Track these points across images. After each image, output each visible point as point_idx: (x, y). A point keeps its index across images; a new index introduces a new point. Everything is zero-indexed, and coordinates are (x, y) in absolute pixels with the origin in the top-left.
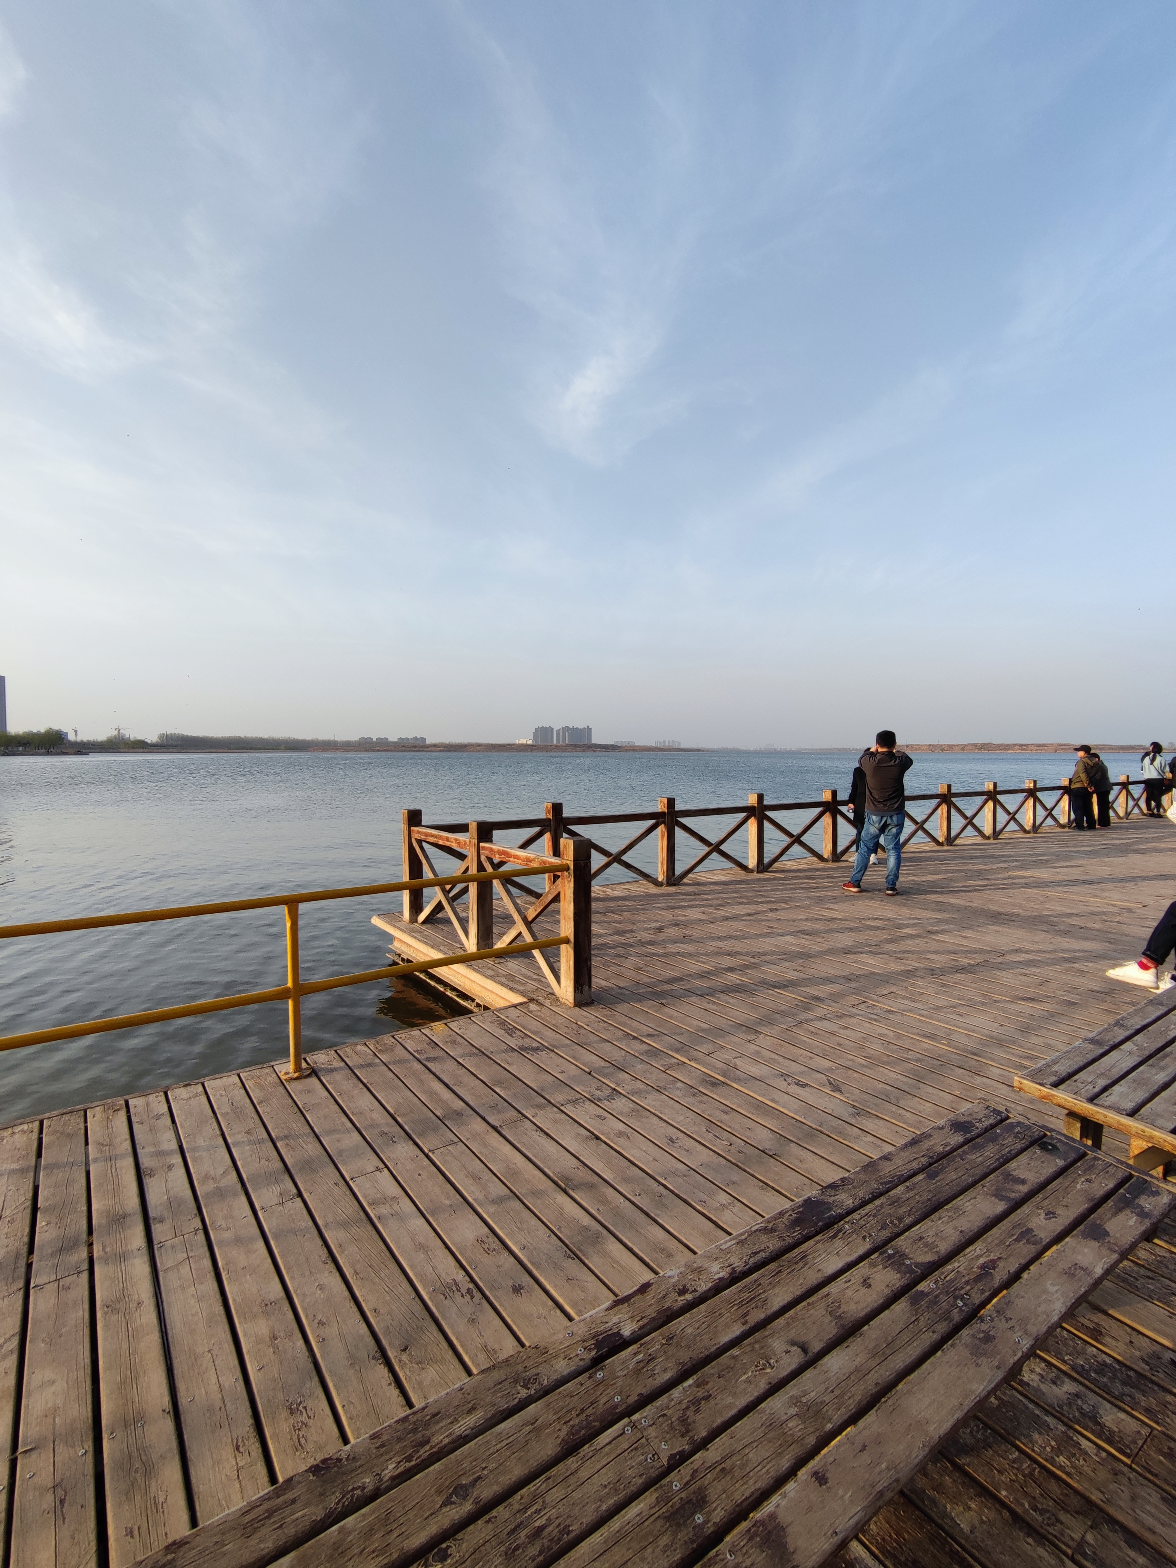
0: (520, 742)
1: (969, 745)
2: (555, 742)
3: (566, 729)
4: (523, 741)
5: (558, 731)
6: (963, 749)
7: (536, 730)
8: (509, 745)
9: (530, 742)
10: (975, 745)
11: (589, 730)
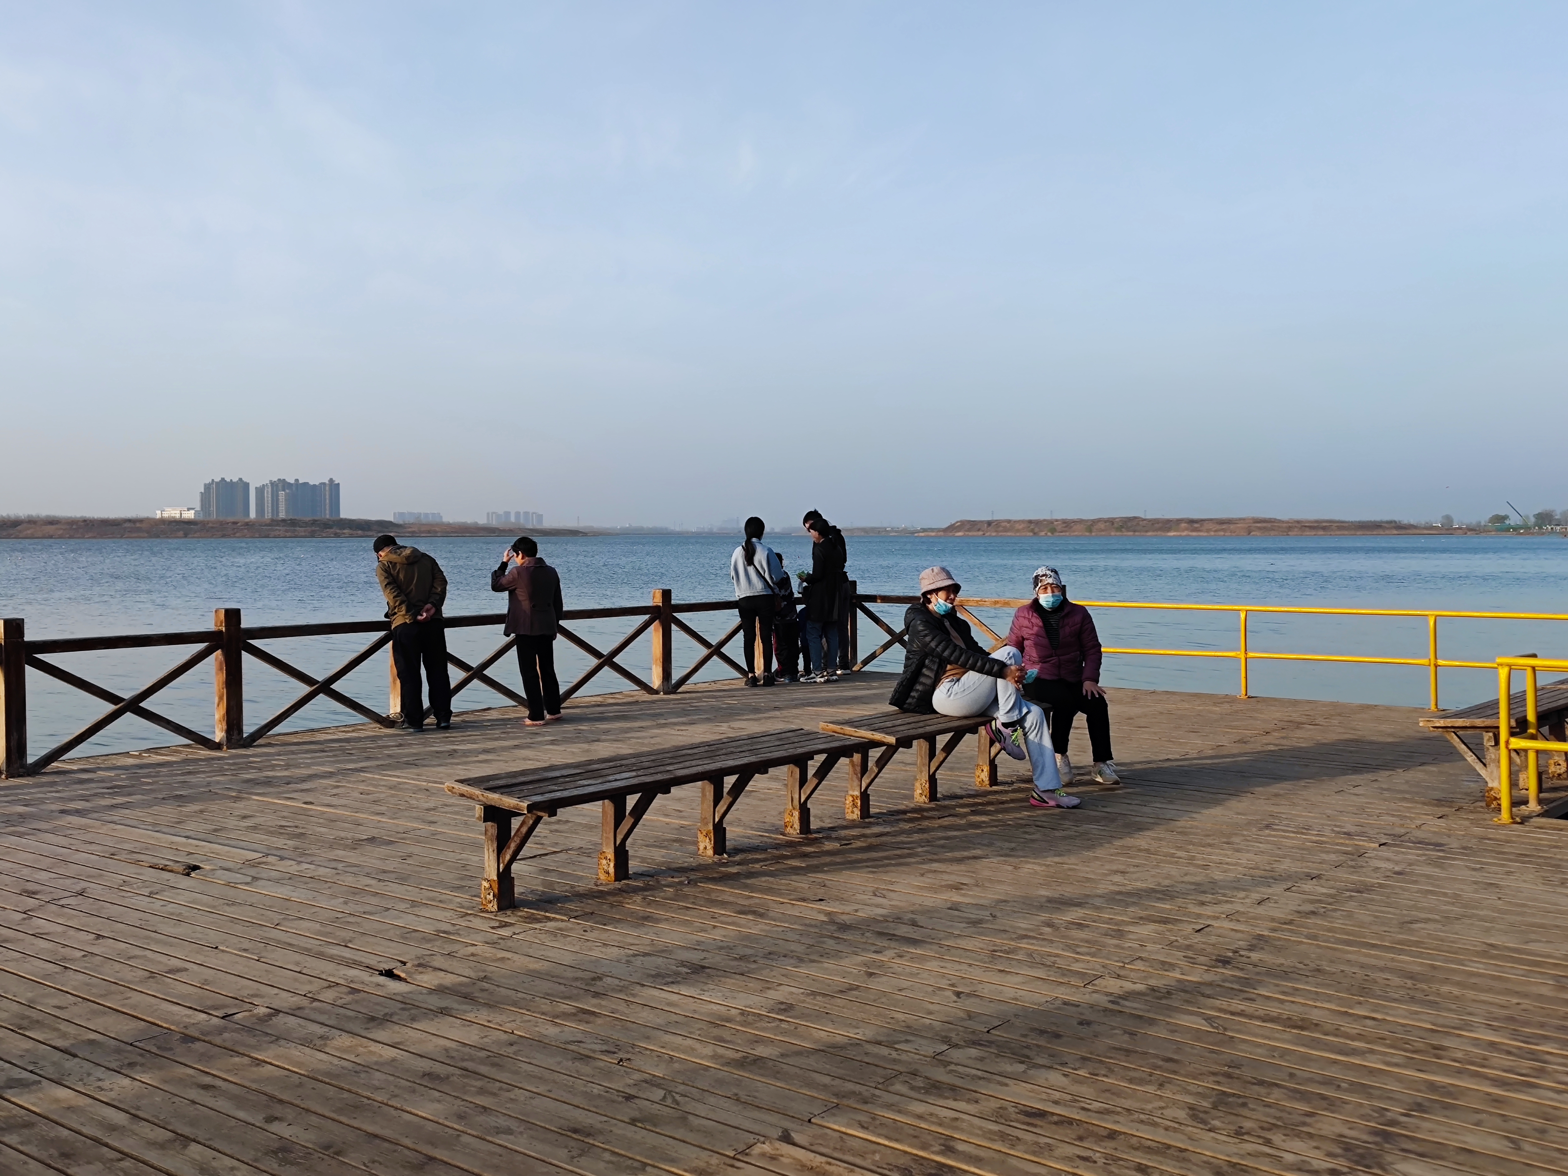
0: (166, 515)
1: (1099, 520)
2: (253, 515)
3: (281, 484)
4: (172, 513)
5: (260, 491)
6: (1090, 530)
7: (207, 487)
8: (129, 521)
9: (190, 515)
10: (1111, 521)
11: (334, 487)
